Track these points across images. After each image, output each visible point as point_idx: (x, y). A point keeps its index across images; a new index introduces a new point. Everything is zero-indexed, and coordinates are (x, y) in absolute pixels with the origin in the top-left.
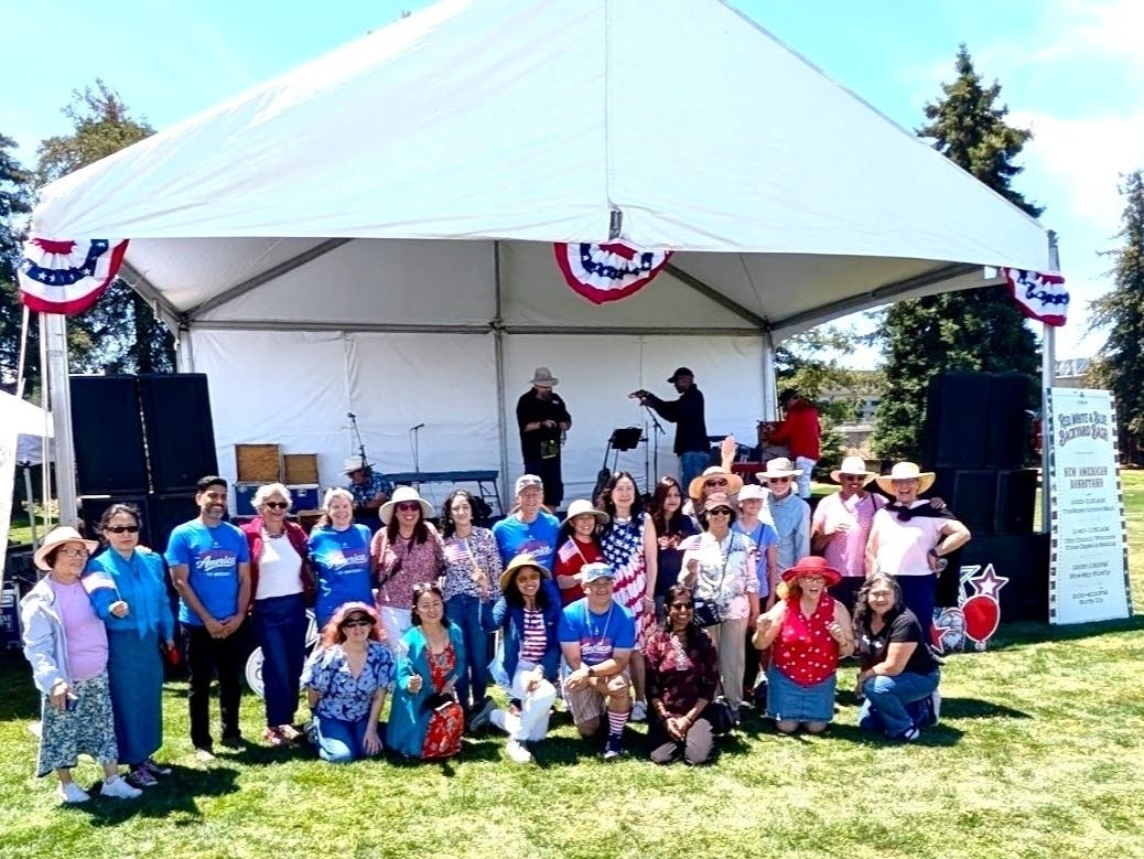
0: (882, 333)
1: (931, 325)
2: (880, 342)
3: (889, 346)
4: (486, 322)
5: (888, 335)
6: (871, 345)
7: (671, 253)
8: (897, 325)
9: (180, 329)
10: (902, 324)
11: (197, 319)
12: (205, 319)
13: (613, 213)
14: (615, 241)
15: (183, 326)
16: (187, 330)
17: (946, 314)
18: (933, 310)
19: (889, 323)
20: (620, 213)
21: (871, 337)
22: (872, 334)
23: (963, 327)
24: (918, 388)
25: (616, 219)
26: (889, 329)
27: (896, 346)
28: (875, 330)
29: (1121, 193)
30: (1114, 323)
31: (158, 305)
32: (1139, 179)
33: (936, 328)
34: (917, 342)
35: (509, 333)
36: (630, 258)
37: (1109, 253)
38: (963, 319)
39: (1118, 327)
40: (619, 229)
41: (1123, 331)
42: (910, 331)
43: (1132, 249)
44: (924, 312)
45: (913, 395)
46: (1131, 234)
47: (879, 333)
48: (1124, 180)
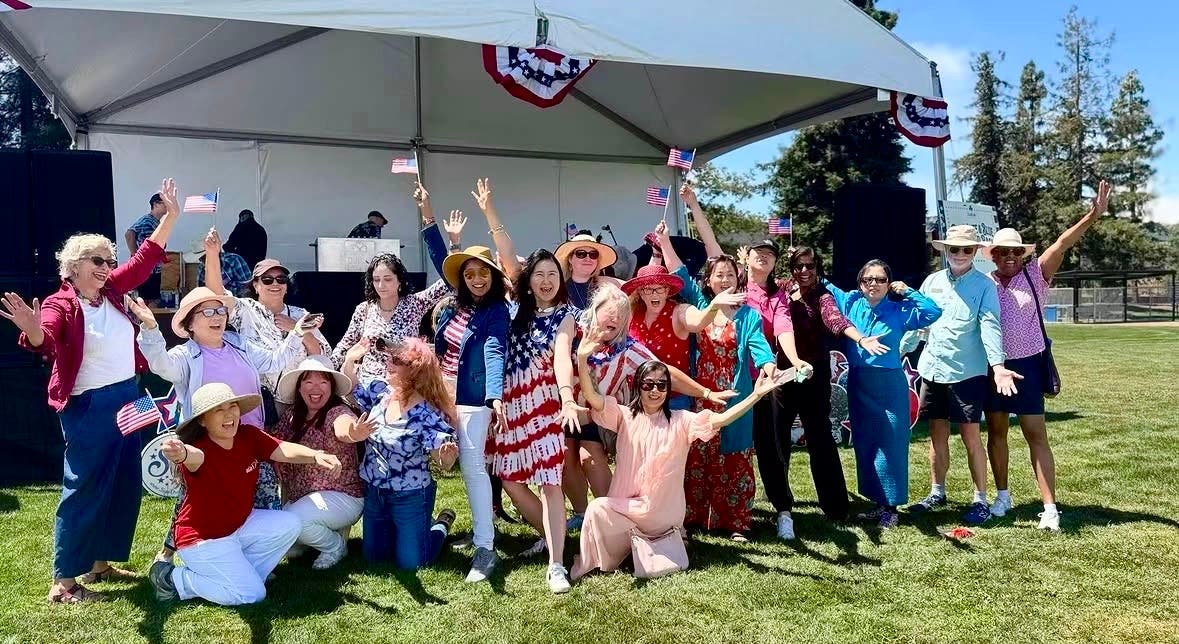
0: (774, 183)
1: (818, 178)
2: (772, 193)
3: (781, 196)
4: (407, 139)
5: (779, 186)
6: (764, 194)
7: (595, 61)
8: (786, 177)
9: (78, 131)
10: (791, 175)
11: (98, 122)
12: (108, 122)
13: (539, 21)
14: (543, 47)
15: (82, 129)
16: (86, 133)
17: (831, 167)
18: (819, 163)
19: (780, 174)
20: (546, 21)
21: (764, 188)
22: (765, 184)
23: (847, 180)
24: (808, 233)
25: (543, 26)
26: (780, 180)
27: (787, 196)
28: (766, 181)
29: (974, 70)
30: (974, 181)
31: (56, 100)
32: (987, 59)
33: (822, 180)
34: (806, 192)
35: (430, 151)
36: (558, 63)
37: (967, 119)
38: (847, 172)
39: (978, 184)
40: (546, 36)
41: (984, 187)
42: (800, 182)
43: (985, 117)
44: (811, 166)
45: (805, 239)
46: (983, 105)
47: (771, 183)
48: (974, 60)
